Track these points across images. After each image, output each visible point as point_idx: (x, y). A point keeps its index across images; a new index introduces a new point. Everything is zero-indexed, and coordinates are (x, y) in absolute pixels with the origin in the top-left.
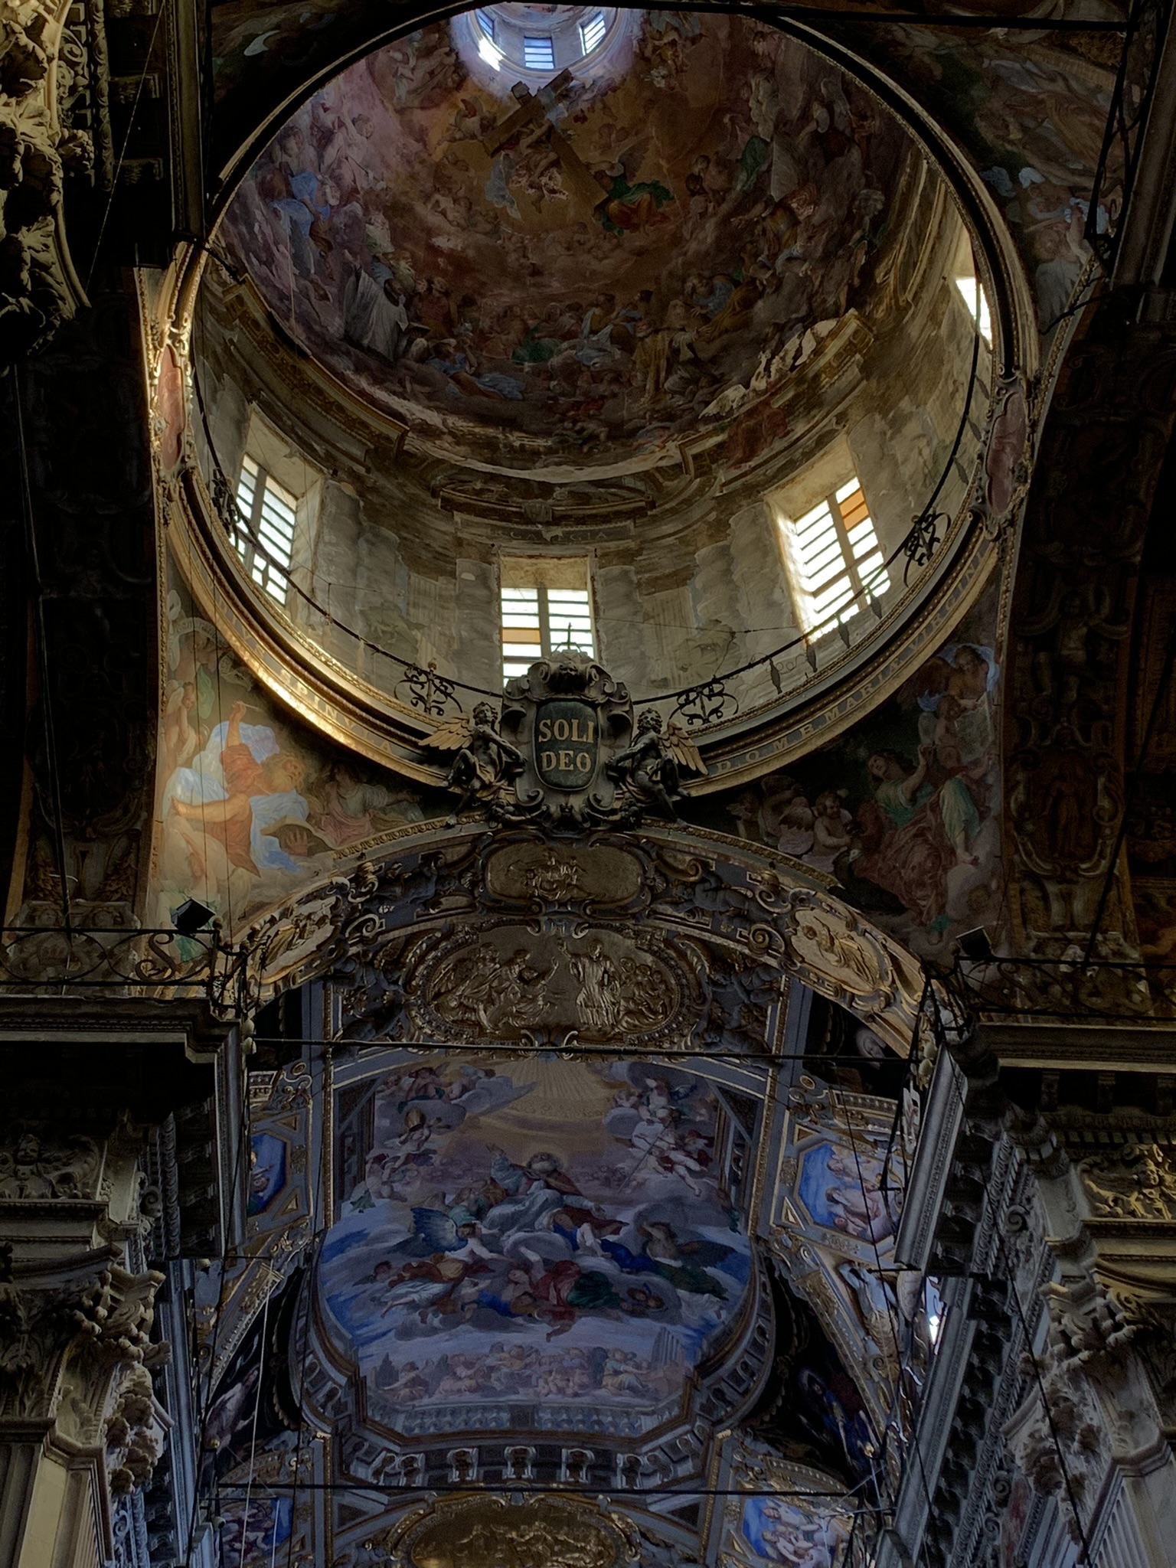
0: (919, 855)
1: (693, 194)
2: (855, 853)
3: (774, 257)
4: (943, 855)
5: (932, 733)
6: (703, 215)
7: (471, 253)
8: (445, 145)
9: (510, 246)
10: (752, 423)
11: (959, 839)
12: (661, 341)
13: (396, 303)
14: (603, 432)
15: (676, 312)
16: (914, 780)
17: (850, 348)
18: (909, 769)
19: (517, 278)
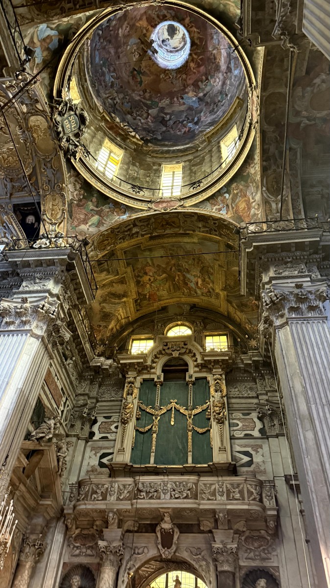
0: (82, 216)
1: (143, 91)
2: (75, 202)
3: (139, 116)
4: (85, 221)
5: (106, 208)
6: (140, 95)
7: (119, 39)
8: (139, 26)
9: (122, 48)
10: (115, 126)
11: (90, 224)
12: (115, 95)
13: (107, 23)
14: (96, 88)
15: (121, 96)
16: (95, 209)
17: (136, 144)
18: (97, 207)
19: (116, 53)
